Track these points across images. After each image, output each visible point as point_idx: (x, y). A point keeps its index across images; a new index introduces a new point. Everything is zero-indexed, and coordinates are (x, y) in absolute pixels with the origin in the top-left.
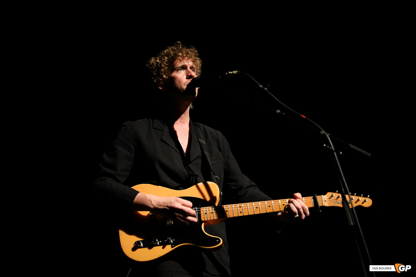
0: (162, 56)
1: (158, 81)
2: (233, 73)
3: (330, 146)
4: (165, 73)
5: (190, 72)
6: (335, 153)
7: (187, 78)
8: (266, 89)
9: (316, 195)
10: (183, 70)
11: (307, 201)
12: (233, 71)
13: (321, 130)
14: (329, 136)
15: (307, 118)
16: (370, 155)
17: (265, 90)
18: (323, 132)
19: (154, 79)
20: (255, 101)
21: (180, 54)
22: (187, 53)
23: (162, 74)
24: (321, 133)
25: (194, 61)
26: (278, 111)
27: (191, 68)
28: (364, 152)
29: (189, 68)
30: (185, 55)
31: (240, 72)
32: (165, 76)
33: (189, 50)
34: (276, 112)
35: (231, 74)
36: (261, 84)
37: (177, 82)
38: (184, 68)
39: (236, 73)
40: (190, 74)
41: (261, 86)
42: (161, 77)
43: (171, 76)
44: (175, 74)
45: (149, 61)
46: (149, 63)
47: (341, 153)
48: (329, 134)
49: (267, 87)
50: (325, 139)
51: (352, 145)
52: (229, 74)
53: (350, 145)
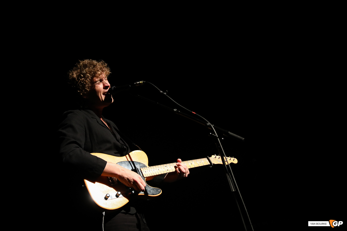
2: (140, 83)
3: (215, 134)
6: (218, 139)
8: (165, 93)
12: (140, 81)
14: (213, 126)
15: (197, 114)
17: (164, 94)
18: (209, 124)
28: (239, 137)
31: (145, 82)
34: (174, 111)
35: (138, 83)
39: (142, 83)
41: (161, 92)
47: (223, 139)
48: (213, 125)
49: (166, 92)
50: (211, 129)
51: (230, 132)
52: (137, 84)
53: (229, 132)
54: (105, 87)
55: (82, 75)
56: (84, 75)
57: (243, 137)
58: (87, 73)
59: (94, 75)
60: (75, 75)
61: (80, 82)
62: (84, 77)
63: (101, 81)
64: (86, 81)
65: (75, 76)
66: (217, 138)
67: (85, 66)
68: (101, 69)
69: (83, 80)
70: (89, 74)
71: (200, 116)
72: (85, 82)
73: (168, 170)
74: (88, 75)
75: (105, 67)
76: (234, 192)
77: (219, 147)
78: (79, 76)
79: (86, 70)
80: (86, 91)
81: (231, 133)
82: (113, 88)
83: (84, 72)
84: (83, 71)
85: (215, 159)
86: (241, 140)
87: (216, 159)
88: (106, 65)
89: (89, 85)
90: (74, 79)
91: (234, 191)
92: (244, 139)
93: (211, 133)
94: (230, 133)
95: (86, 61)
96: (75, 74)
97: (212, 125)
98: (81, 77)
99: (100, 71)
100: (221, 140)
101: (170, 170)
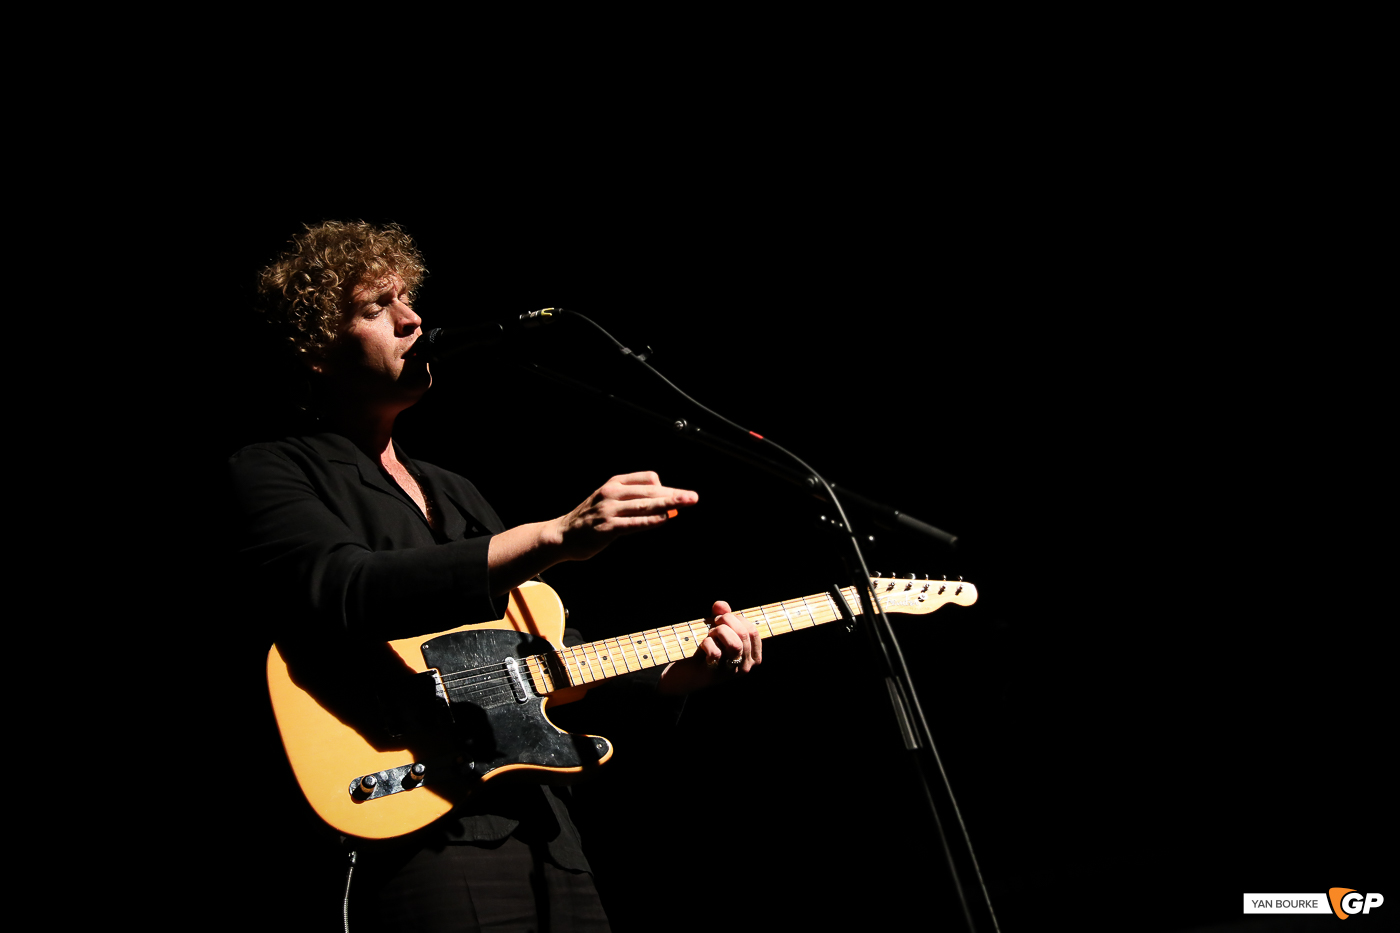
2: (539, 314)
3: (833, 513)
4: (329, 324)
6: (854, 539)
7: (397, 334)
8: (641, 358)
9: (836, 586)
10: (385, 311)
11: (817, 605)
12: (540, 308)
13: (811, 475)
14: (833, 489)
15: (767, 440)
16: (954, 539)
17: (638, 361)
18: (816, 479)
19: (299, 344)
23: (324, 328)
24: (811, 483)
26: (681, 424)
28: (935, 531)
31: (560, 310)
32: (329, 335)
34: (676, 427)
35: (534, 317)
36: (626, 346)
37: (370, 349)
39: (550, 314)
41: (627, 351)
43: (350, 334)
47: (871, 538)
48: (833, 485)
49: (643, 351)
50: (824, 500)
51: (901, 511)
52: (529, 319)
53: (897, 513)
54: (402, 331)
55: (308, 277)
56: (316, 273)
58: (326, 266)
59: (355, 276)
60: (279, 276)
61: (301, 303)
62: (315, 282)
63: (385, 300)
64: (324, 297)
65: (279, 279)
66: (850, 535)
67: (323, 242)
68: (386, 254)
69: (312, 293)
70: (336, 271)
71: (782, 449)
72: (318, 301)
74: (332, 274)
75: (402, 248)
76: (915, 750)
77: (857, 571)
78: (295, 280)
79: (324, 255)
80: (323, 338)
81: (903, 517)
82: (433, 334)
83: (318, 263)
84: (313, 259)
86: (944, 543)
88: (407, 239)
89: (333, 313)
90: (275, 290)
91: (915, 746)
92: (956, 542)
93: (823, 518)
94: (901, 516)
95: (332, 227)
96: (282, 272)
97: (830, 486)
98: (304, 284)
99: (382, 261)
100: (863, 543)
101: (657, 657)
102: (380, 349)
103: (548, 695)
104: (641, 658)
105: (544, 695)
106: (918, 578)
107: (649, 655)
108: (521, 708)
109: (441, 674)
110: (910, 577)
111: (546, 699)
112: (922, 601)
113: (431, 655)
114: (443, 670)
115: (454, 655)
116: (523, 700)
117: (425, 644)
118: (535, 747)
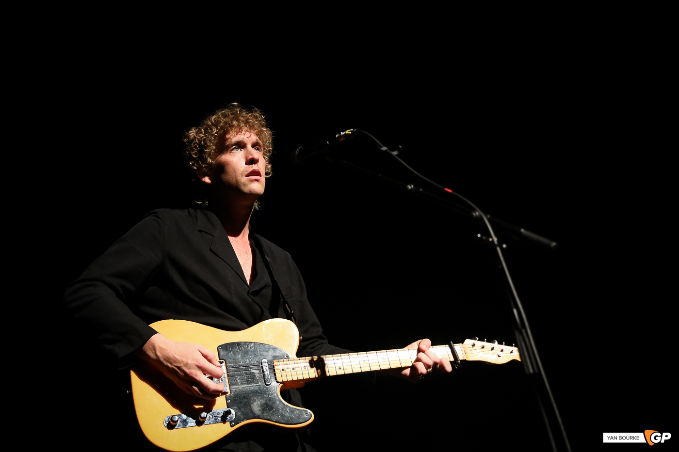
0: (208, 126)
1: (200, 168)
2: (346, 133)
4: (209, 155)
5: (250, 153)
7: (246, 164)
8: (394, 153)
9: (452, 342)
10: (241, 150)
12: (345, 131)
13: (475, 210)
14: (488, 219)
16: (553, 244)
17: (392, 156)
19: (193, 164)
20: (380, 175)
21: (235, 123)
22: (247, 122)
23: (206, 156)
24: (473, 215)
25: (259, 134)
26: (410, 187)
27: (255, 145)
28: (543, 240)
29: (249, 146)
30: (242, 125)
31: (355, 130)
32: (209, 160)
33: (250, 114)
34: (407, 188)
35: (343, 135)
36: (385, 146)
38: (241, 145)
39: (350, 133)
40: (250, 157)
41: (385, 149)
42: (204, 161)
43: (220, 161)
44: (226, 157)
45: (187, 134)
46: (188, 137)
48: (488, 216)
51: (525, 229)
52: (340, 137)
53: (522, 230)
57: (553, 240)
73: (340, 369)
76: (530, 375)
85: (472, 348)
87: (474, 348)
91: (532, 372)
92: (555, 246)
94: (525, 232)
97: (486, 217)
101: (346, 369)
102: (235, 171)
103: (282, 383)
104: (337, 368)
105: (280, 383)
106: (499, 343)
107: (342, 368)
108: (267, 388)
109: (226, 364)
110: (493, 342)
111: (281, 385)
112: (499, 356)
113: (222, 353)
114: (227, 362)
115: (235, 354)
116: (268, 384)
117: (220, 346)
118: (270, 411)
